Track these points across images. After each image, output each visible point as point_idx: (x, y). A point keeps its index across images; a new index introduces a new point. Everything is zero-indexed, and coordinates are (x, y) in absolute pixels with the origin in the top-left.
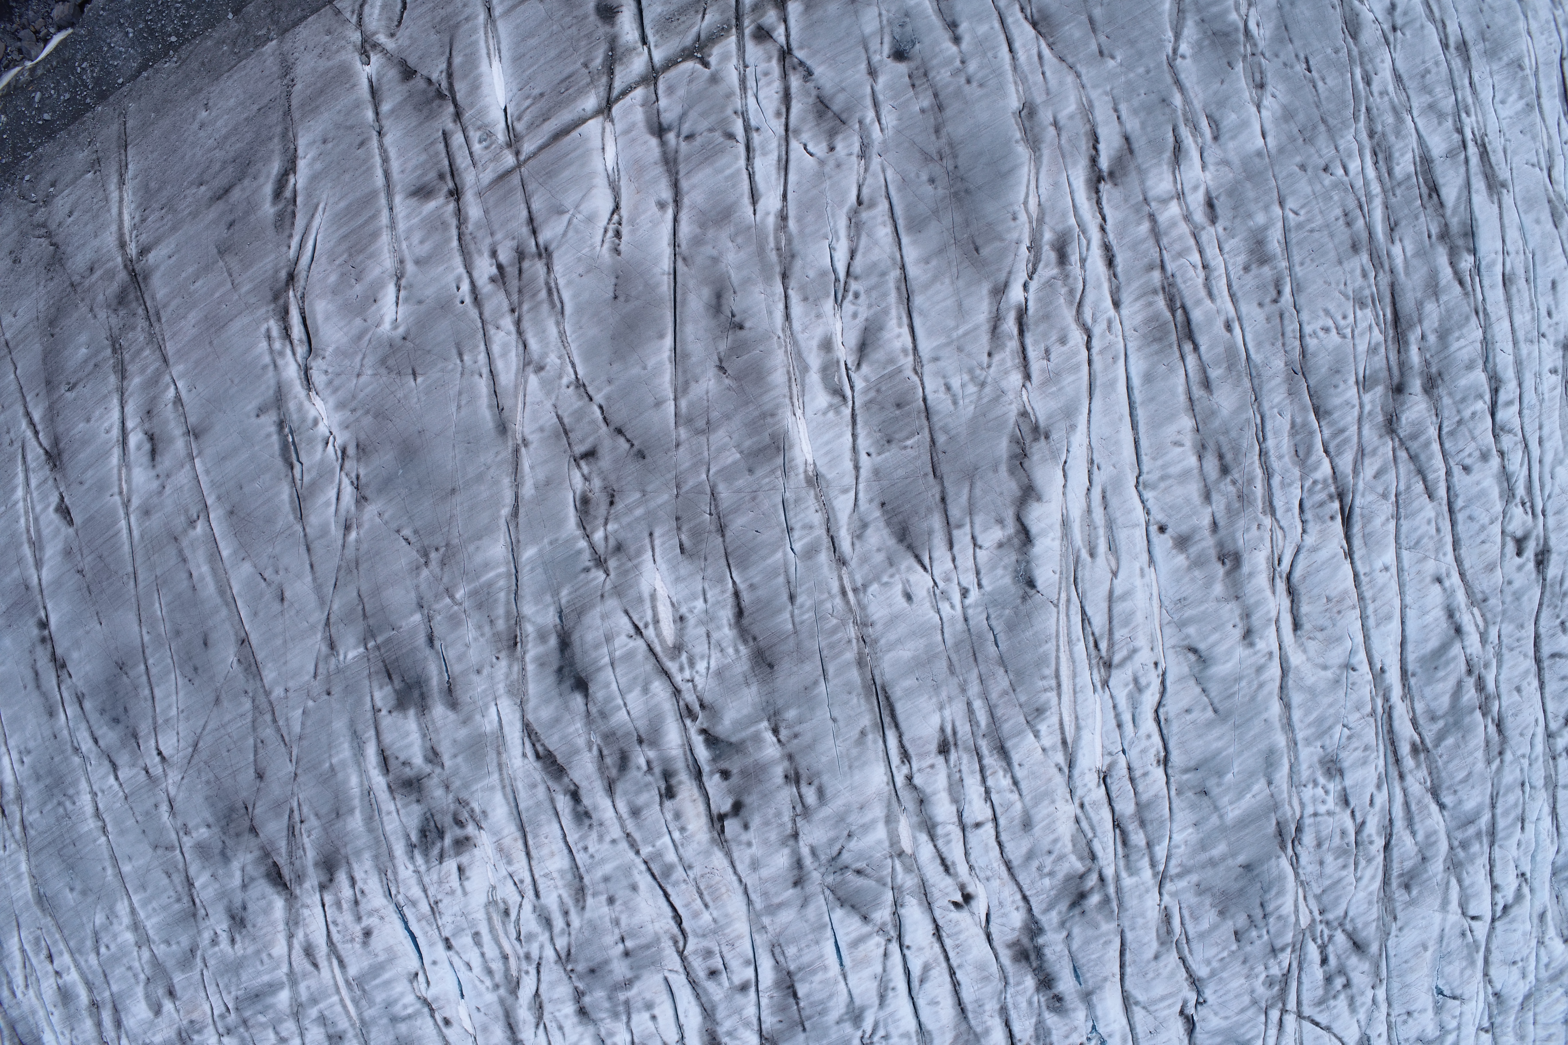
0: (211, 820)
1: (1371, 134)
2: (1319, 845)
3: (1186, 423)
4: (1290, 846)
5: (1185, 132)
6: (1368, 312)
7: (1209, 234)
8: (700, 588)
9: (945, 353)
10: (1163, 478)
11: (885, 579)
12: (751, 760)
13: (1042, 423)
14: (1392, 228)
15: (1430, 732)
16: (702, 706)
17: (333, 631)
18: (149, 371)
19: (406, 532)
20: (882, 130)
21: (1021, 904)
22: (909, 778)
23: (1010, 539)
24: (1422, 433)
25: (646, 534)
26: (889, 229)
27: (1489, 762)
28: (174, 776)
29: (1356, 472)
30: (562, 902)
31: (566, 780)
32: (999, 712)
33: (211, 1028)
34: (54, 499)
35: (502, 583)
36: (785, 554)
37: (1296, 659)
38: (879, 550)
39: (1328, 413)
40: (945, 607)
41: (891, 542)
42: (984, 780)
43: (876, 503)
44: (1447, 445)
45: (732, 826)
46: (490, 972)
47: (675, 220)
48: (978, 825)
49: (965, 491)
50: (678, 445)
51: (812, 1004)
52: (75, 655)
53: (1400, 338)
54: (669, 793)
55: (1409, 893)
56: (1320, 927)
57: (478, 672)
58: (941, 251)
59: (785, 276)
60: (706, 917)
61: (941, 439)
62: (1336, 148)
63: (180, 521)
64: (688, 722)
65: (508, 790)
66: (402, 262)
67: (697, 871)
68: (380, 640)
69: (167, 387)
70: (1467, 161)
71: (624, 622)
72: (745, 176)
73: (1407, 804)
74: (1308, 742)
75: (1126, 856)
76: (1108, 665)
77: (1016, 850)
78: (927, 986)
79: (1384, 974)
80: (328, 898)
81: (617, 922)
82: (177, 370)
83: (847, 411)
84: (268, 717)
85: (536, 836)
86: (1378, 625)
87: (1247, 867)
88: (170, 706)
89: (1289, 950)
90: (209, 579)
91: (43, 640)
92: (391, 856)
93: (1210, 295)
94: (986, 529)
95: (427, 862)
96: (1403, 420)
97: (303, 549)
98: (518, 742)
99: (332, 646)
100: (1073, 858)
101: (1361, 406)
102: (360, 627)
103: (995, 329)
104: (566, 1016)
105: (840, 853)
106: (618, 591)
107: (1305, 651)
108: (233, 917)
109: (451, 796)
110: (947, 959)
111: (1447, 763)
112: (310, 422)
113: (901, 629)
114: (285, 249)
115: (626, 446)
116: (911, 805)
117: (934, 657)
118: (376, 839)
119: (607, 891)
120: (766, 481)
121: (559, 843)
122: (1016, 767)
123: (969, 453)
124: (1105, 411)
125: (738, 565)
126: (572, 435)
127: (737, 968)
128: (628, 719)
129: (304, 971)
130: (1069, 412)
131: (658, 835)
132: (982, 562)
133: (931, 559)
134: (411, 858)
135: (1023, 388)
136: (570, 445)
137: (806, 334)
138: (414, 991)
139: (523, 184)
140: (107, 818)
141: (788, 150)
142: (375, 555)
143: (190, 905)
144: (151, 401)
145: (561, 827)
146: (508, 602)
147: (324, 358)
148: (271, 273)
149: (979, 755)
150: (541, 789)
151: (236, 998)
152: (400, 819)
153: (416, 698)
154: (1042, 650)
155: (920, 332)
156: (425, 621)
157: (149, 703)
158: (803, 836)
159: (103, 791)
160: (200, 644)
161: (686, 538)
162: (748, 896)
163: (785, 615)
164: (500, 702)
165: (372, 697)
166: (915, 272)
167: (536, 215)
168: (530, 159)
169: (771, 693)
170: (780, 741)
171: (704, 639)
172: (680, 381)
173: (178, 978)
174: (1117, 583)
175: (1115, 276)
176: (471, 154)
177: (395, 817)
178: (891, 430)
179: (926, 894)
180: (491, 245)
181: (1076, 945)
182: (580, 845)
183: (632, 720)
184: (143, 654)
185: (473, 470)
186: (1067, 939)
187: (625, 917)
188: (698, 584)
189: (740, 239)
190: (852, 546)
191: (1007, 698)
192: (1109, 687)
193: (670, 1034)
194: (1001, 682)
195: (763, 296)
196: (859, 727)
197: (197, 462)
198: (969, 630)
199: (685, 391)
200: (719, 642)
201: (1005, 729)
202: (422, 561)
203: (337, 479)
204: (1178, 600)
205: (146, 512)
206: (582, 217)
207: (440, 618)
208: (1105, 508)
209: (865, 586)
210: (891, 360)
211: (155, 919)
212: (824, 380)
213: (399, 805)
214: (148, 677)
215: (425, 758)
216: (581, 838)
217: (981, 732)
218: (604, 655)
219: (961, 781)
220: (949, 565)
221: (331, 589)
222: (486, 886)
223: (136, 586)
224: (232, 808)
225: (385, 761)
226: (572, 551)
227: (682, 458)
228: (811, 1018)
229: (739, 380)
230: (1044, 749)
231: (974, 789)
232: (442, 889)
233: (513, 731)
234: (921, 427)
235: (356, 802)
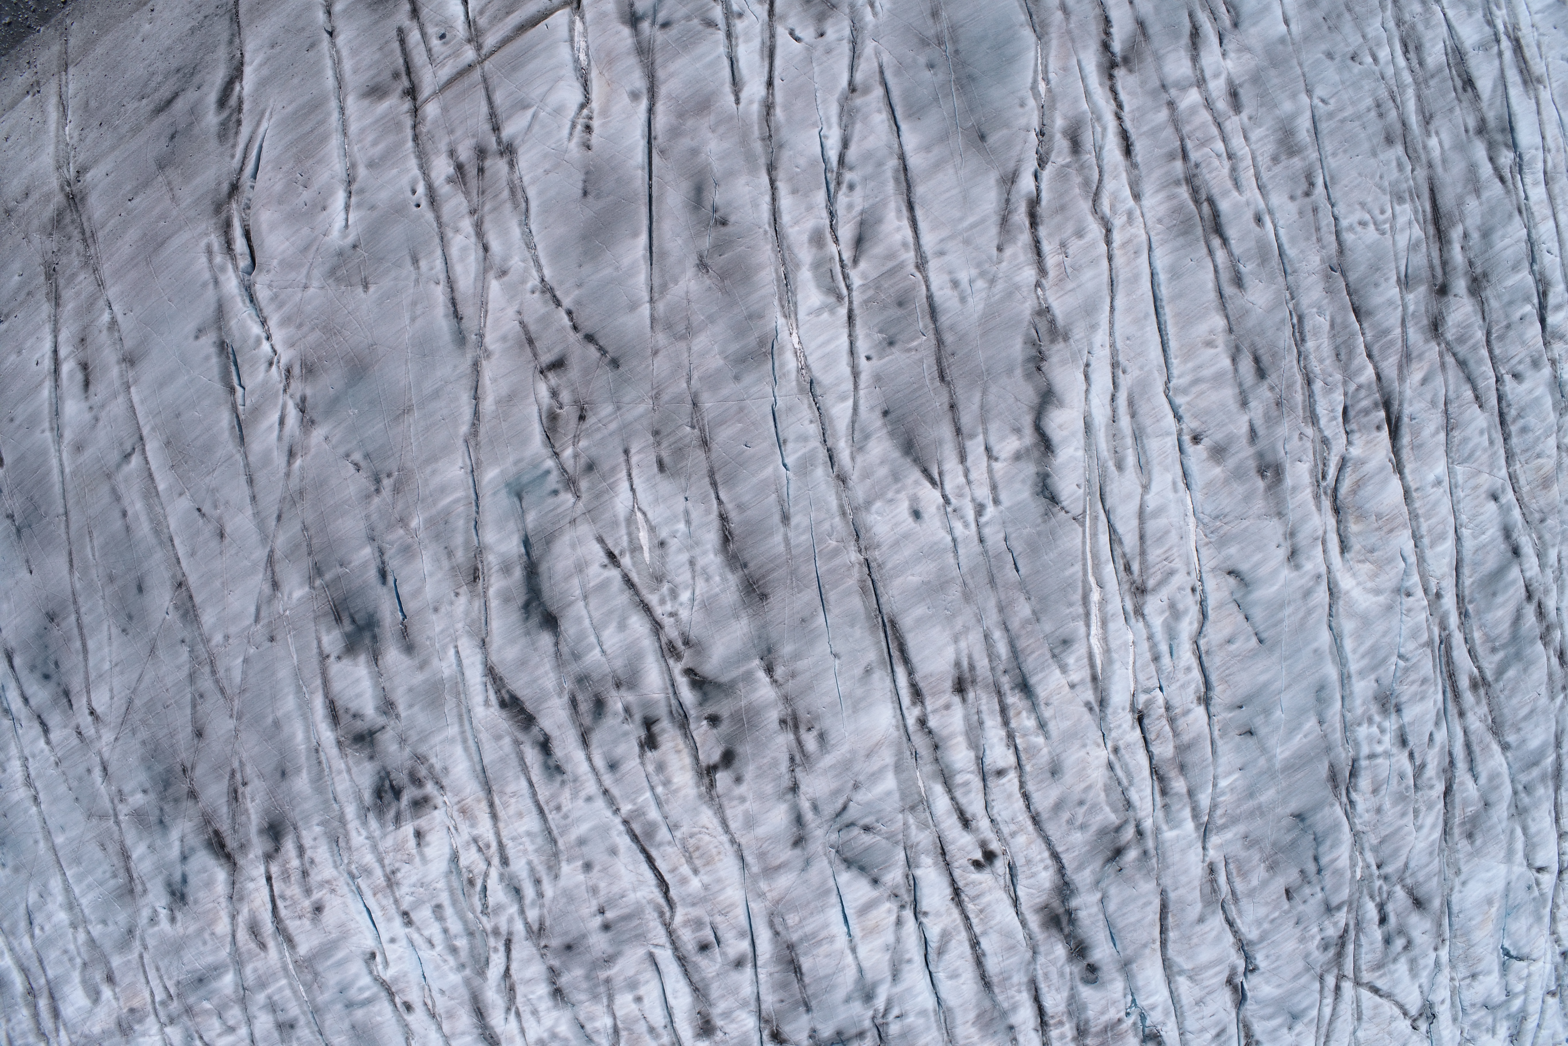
0: (147, 785)
1: (1399, 23)
2: (1375, 791)
3: (1219, 322)
4: (1344, 792)
5: (1203, 18)
6: (1407, 207)
7: (1233, 123)
8: (682, 509)
9: (951, 246)
10: (1196, 382)
11: (890, 495)
12: (743, 703)
13: (1061, 322)
14: (1427, 120)
15: (1489, 664)
16: (686, 642)
17: (277, 568)
18: (83, 296)
19: (357, 456)
20: (875, 14)
21: (1049, 862)
22: (921, 722)
23: (1027, 450)
24: (1471, 337)
25: (620, 450)
26: (885, 117)
27: (1552, 698)
28: (108, 736)
29: (1402, 378)
30: (533, 869)
31: (535, 730)
32: (1021, 644)
33: (152, 1018)
35: (460, 508)
36: (776, 469)
37: (1346, 582)
38: (882, 463)
39: (1369, 313)
40: (958, 526)
41: (896, 454)
42: (1006, 722)
43: (878, 413)
44: (1497, 351)
45: (722, 778)
46: (454, 950)
47: (651, 111)
48: (1000, 773)
49: (977, 398)
50: (655, 353)
51: (818, 980)
52: (5, 607)
53: (1441, 236)
54: (651, 743)
55: (1472, 843)
56: (1378, 883)
57: (436, 610)
58: (942, 139)
59: (771, 168)
60: (695, 883)
61: (949, 339)
62: (1364, 37)
63: (114, 456)
64: (671, 662)
65: (471, 742)
66: (353, 166)
67: (685, 829)
68: (328, 576)
69: (102, 311)
70: (1500, 54)
71: (597, 548)
72: (726, 63)
73: (1468, 746)
74: (1362, 673)
75: (1166, 806)
76: (1140, 591)
77: (1043, 801)
78: (946, 957)
79: (1447, 935)
80: (274, 869)
81: (594, 890)
82: (112, 292)
83: (843, 311)
84: (207, 669)
85: (502, 793)
86: (1432, 545)
87: (1299, 817)
88: (103, 660)
89: (1345, 909)
90: (143, 518)
92: (342, 820)
93: (1237, 185)
94: (1002, 439)
95: (383, 826)
96: (1450, 323)
97: (243, 479)
98: (480, 687)
99: (275, 585)
100: (1107, 809)
101: (1405, 307)
102: (306, 563)
103: (1004, 221)
104: (540, 998)
105: (845, 808)
106: (592, 514)
107: (1354, 575)
108: (173, 893)
109: (408, 750)
110: (969, 928)
111: (1509, 697)
112: (251, 341)
113: (907, 551)
114: (228, 159)
115: (598, 355)
116: (925, 751)
117: (947, 582)
118: (326, 801)
119: (583, 856)
120: (755, 389)
121: (529, 803)
122: (1043, 707)
123: (981, 356)
124: (1129, 310)
125: (725, 483)
126: (537, 344)
127: (732, 941)
128: (603, 659)
129: (249, 951)
130: (1089, 309)
131: (639, 792)
132: (998, 476)
133: (940, 474)
134: (365, 823)
135: (1038, 285)
136: (535, 355)
137: (796, 228)
138: (371, 972)
139: (485, 80)
140: (38, 784)
141: (772, 36)
142: (320, 484)
143: (127, 879)
144: (85, 328)
145: (531, 784)
146: (467, 531)
147: (268, 271)
148: (213, 185)
149: (1000, 694)
150: (507, 741)
151: (179, 982)
152: (352, 780)
153: (367, 641)
154: (1067, 573)
155: (922, 225)
156: (377, 554)
157: (81, 657)
158: (803, 788)
159: (34, 756)
160: (135, 590)
161: (665, 455)
162: (742, 859)
163: (778, 538)
164: (459, 643)
165: (319, 642)
166: (915, 161)
167: (499, 111)
168: (492, 53)
169: (764, 627)
170: (775, 682)
171: (687, 566)
172: (657, 282)
173: (116, 961)
174: (1148, 497)
175: (1134, 166)
176: (429, 51)
177: (345, 775)
178: (892, 331)
179: (944, 853)
180: (450, 143)
181: (1112, 907)
182: (552, 804)
183: (609, 661)
184: (75, 602)
185: (428, 387)
186: (1102, 901)
187: (602, 885)
188: (680, 504)
189: (722, 129)
190: (853, 458)
191: (1029, 628)
192: (1143, 616)
193: (658, 1018)
194: (1023, 609)
195: (747, 188)
196: (864, 663)
197: (133, 389)
198: (985, 552)
199: (661, 293)
200: (704, 570)
201: (1030, 664)
202: (373, 488)
203: (280, 402)
204: (1217, 517)
205: (79, 448)
206: (548, 109)
207: (393, 551)
208: (1133, 415)
209: (868, 504)
210: (891, 255)
211: (91, 896)
212: (818, 278)
213: (351, 762)
214: (80, 627)
215: (377, 708)
216: (553, 796)
217: (1001, 668)
218: (575, 587)
219: (981, 723)
220: (962, 480)
221: (274, 523)
222: (447, 851)
223: (67, 526)
224: (169, 771)
225: (334, 713)
226: (540, 472)
227: (660, 366)
228: (815, 996)
229: (722, 279)
230: (1072, 686)
231: (994, 732)
232: (399, 857)
233: (475, 676)
234: (926, 327)
235: (303, 760)
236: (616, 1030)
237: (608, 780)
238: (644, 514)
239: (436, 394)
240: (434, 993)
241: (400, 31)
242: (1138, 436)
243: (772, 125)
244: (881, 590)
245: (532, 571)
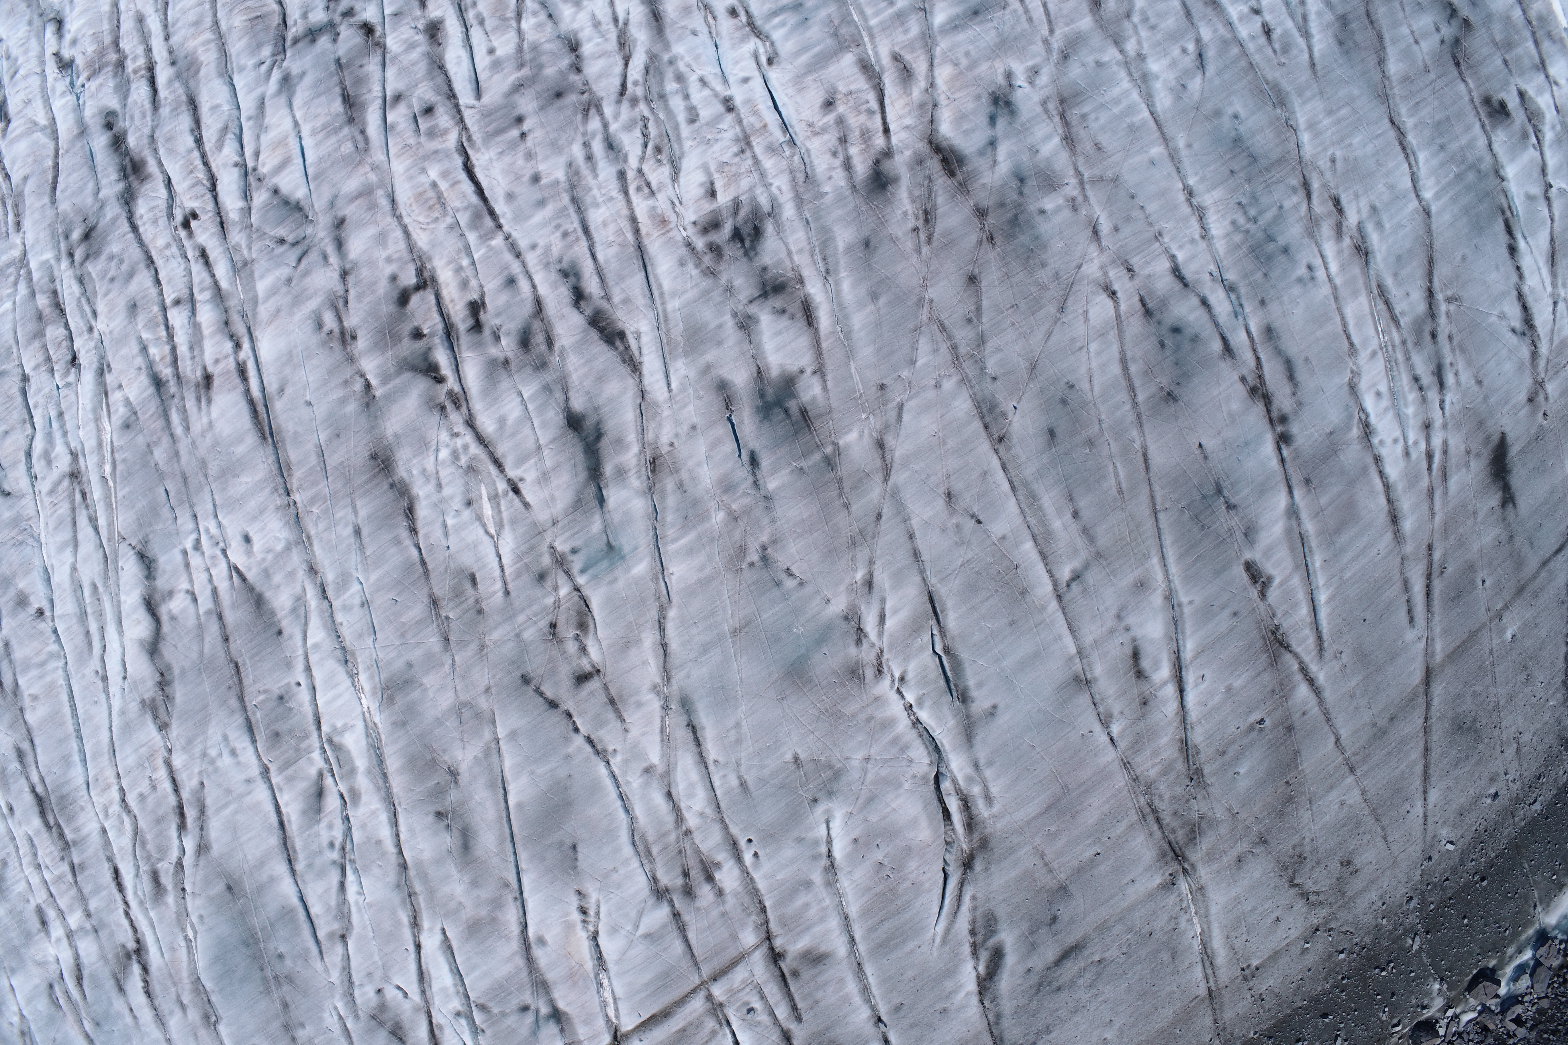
0: (1039, 219)
3: (30, 717)
7: (40, 897)
8: (451, 538)
9: (241, 788)
10: (43, 664)
11: (270, 557)
12: (390, 353)
13: (149, 718)
16: (443, 408)
17: (878, 463)
18: (1148, 752)
19: (790, 583)
20: (336, 1008)
21: (139, 223)
22: (238, 346)
23: (164, 600)
25: (513, 594)
26: (313, 911)
28: (1091, 270)
30: (594, 170)
31: (588, 312)
32: (160, 423)
34: (1273, 594)
35: (671, 532)
36: (367, 579)
38: (278, 587)
40: (214, 530)
41: (268, 595)
42: (174, 349)
43: (286, 634)
47: (525, 926)
48: (177, 302)
49: (207, 648)
50: (488, 690)
51: (328, 91)
52: (1235, 406)
54: (476, 308)
57: (694, 427)
58: (261, 889)
59: (404, 866)
60: (434, 173)
61: (234, 703)
63: (1092, 577)
64: (457, 388)
66: (829, 885)
67: (445, 224)
68: (817, 457)
69: (1121, 734)
71: (529, 497)
75: (52, 281)
76: (75, 475)
77: (143, 280)
78: (219, 126)
80: (879, 142)
81: (529, 156)
82: (1110, 755)
83: (325, 728)
84: (963, 350)
85: (623, 245)
88: (1099, 354)
90: (1051, 512)
91: (1283, 419)
92: (799, 201)
93: (30, 841)
94: (184, 610)
95: (753, 199)
97: (925, 556)
98: (645, 351)
99: (880, 445)
100: (94, 275)
102: (843, 470)
103: (202, 810)
104: (590, 40)
105: (300, 260)
106: (537, 531)
108: (1008, 104)
110: (203, 156)
112: (929, 703)
113: (252, 505)
114: (979, 895)
115: (542, 688)
116: (236, 318)
117: (220, 477)
118: (818, 219)
119: (541, 189)
120: (393, 654)
121: (597, 236)
122: (143, 366)
123: (207, 687)
124: (97, 728)
125: (413, 565)
126: (605, 699)
127: (401, 120)
128: (520, 387)
129: (913, 50)
130: (128, 728)
131: (485, 258)
132: (184, 577)
133: (231, 577)
134: (774, 202)
135: (170, 751)
136: (606, 687)
137: (373, 807)
138: (772, 44)
139: (696, 964)
140: (1186, 209)
141: (423, 992)
142: (831, 554)
143: (1068, 114)
144: (1143, 716)
145: (593, 256)
146: (664, 509)
147: (915, 776)
148: (993, 868)
149: (178, 376)
150: (617, 298)
151: (1004, 8)
152: (786, 245)
153: (770, 391)
154: (127, 490)
155: (270, 808)
156: (761, 482)
157: (1129, 354)
158: (336, 275)
159: (1192, 241)
160: (1058, 431)
161: (470, 591)
162: (393, 202)
163: (363, 513)
164: (666, 395)
165: (825, 387)
166: (282, 868)
167: (676, 933)
168: (694, 991)
169: (372, 428)
170: (363, 376)
171: (443, 482)
172: (495, 758)
173: (1086, 22)
174: (72, 560)
175: (110, 859)
176: (763, 997)
177: (793, 248)
178: (281, 710)
179: (222, 223)
180: (724, 902)
181: (91, 185)
182: (571, 238)
183: (515, 386)
184: (1139, 415)
185: (715, 656)
186: (99, 190)
187: (521, 162)
188: (452, 541)
189: (453, 905)
190: (304, 590)
191: (155, 438)
192: (72, 453)
193: (476, 34)
194: (160, 455)
195: (420, 847)
196: (285, 398)
197: (1073, 650)
198: (191, 506)
199: (489, 748)
200: (427, 479)
201: (153, 406)
202: (769, 550)
203: (885, 639)
204: (21, 543)
205: (1142, 585)
206: (623, 932)
207: (743, 487)
208: (88, 633)
209: (288, 548)
210: (290, 780)
211: (1116, 91)
212: (351, 760)
213: (788, 262)
214: (1131, 388)
215: (757, 321)
216: (570, 246)
217: (176, 400)
218: (549, 458)
219: (191, 348)
220: (213, 572)
221: (885, 511)
222: (682, 179)
223: (1152, 497)
224: (1010, 237)
225: (808, 313)
226: (591, 571)
227: (482, 677)
228: (331, 75)
229: (434, 760)
230: (120, 386)
231: (181, 339)
232: (734, 169)
233: (651, 363)
234: (254, 713)
235: (843, 261)
236: (519, 16)
237: (516, 268)
238: (487, 533)
239: (705, 648)
240: (705, 30)
241: (799, 1019)
242: (83, 615)
243: (409, 907)
244: (274, 468)
245: (595, 472)
